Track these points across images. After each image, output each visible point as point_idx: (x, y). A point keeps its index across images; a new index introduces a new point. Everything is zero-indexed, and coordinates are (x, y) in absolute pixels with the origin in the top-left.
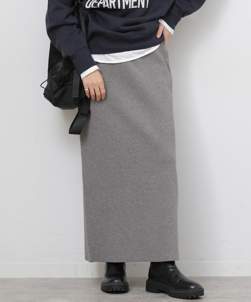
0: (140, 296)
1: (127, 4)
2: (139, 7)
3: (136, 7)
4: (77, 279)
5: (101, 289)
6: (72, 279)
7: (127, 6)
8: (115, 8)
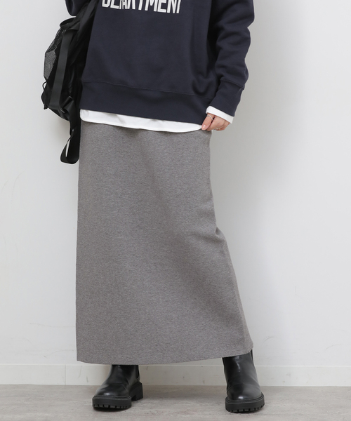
0: (153, 411)
1: (151, 5)
2: (169, 11)
3: (164, 11)
4: (66, 387)
6: (59, 387)
7: (151, 8)
8: (134, 8)
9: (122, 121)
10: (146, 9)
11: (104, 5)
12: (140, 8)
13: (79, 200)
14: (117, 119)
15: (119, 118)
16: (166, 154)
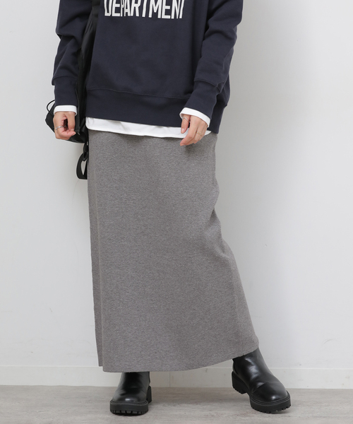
1: (155, 11)
2: (173, 17)
3: (168, 17)
5: (111, 410)
7: (155, 14)
8: (137, 15)
9: (125, 128)
10: (150, 16)
11: (106, 14)
12: (144, 15)
13: (90, 206)
14: (121, 127)
15: (123, 126)
16: (173, 158)
